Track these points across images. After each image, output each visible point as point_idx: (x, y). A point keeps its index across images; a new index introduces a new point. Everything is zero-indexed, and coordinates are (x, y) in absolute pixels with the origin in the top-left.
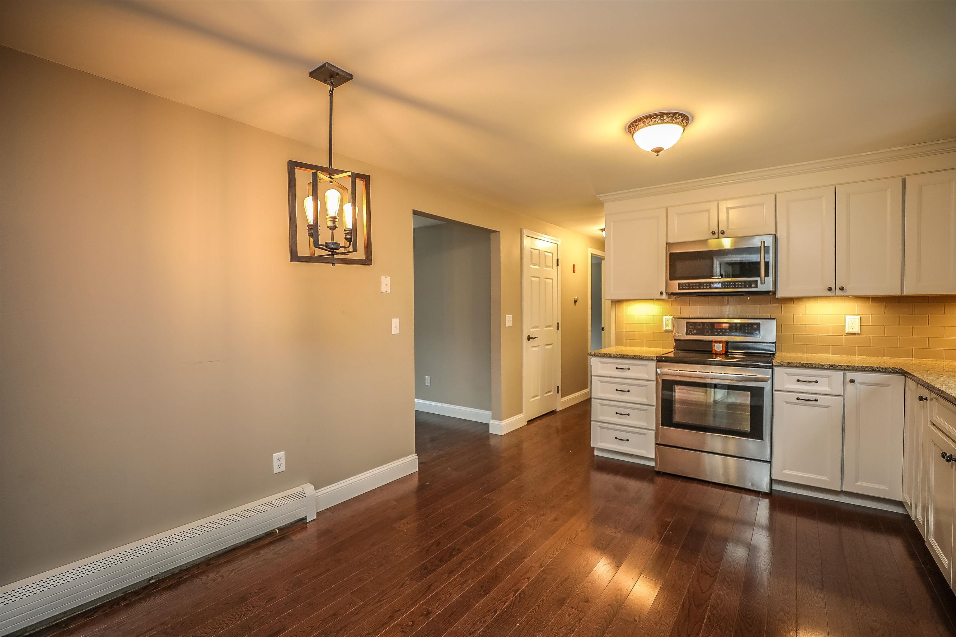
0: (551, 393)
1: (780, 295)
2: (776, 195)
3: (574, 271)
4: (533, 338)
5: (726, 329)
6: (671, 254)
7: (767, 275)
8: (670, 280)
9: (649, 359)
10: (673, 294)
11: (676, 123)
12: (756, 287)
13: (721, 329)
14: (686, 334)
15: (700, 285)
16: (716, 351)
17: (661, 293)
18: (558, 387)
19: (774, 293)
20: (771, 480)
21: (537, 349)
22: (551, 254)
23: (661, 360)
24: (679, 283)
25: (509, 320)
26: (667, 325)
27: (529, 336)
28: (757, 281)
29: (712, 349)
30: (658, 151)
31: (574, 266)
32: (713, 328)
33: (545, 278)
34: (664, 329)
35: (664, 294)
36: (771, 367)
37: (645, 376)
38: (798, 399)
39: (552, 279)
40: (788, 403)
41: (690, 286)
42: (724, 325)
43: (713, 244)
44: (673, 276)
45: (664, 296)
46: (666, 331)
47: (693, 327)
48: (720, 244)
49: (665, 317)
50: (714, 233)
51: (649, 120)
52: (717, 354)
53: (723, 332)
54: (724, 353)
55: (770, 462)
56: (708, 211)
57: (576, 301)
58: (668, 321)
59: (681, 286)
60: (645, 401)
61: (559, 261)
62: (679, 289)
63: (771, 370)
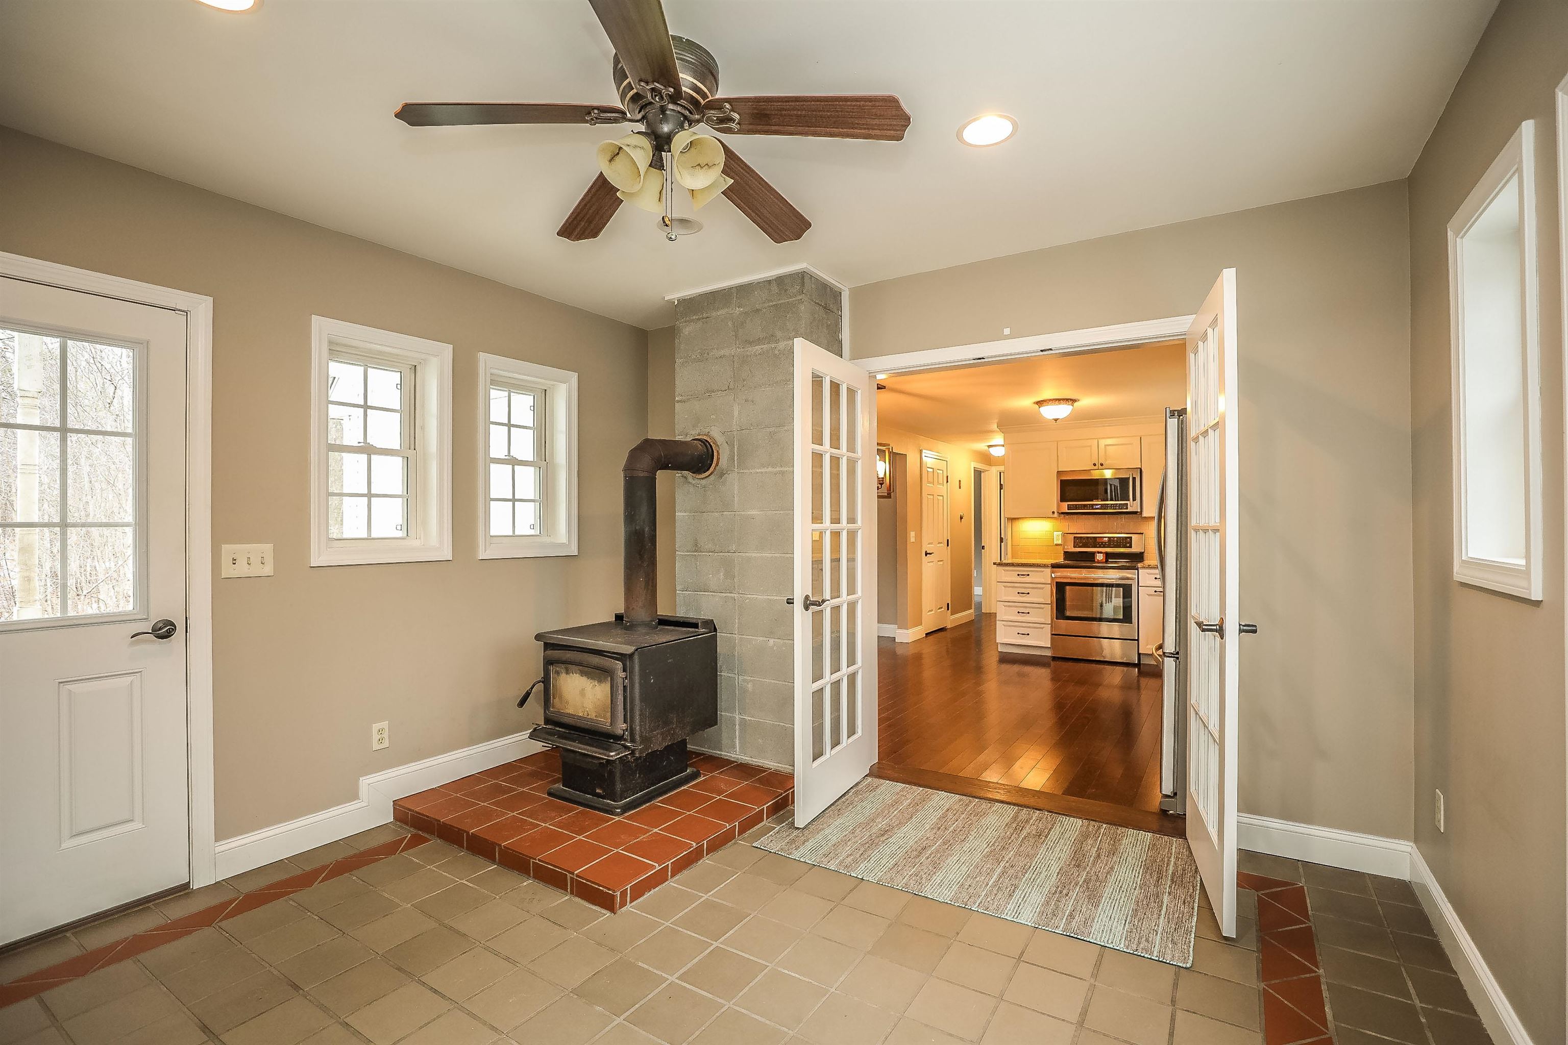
0: (943, 609)
1: (1145, 514)
2: (1141, 438)
3: (960, 488)
4: (930, 554)
5: (1105, 543)
6: (1061, 480)
7: (1134, 499)
8: (1061, 502)
9: (1045, 566)
10: (1063, 513)
11: (1068, 405)
12: (1127, 508)
13: (1102, 543)
14: (1074, 547)
15: (1085, 507)
16: (1098, 560)
17: (1053, 513)
18: (948, 604)
19: (1141, 512)
20: (1139, 654)
21: (932, 564)
22: (941, 472)
23: (1055, 566)
24: (1068, 505)
25: (912, 536)
26: (1057, 540)
27: (926, 551)
28: (1127, 504)
29: (1094, 559)
30: (1056, 420)
31: (960, 481)
32: (1095, 542)
33: (938, 496)
34: (1055, 543)
35: (1056, 513)
36: (1137, 569)
37: (1043, 581)
38: (1155, 591)
39: (943, 496)
40: (1149, 595)
41: (1076, 507)
42: (1104, 539)
43: (1096, 475)
44: (1063, 498)
45: (1056, 515)
46: (1057, 545)
47: (1079, 541)
48: (1102, 474)
49: (1055, 533)
50: (1095, 465)
51: (1051, 402)
52: (1099, 562)
53: (1103, 545)
54: (1104, 561)
55: (1138, 640)
56: (1090, 446)
57: (961, 518)
58: (1058, 536)
59: (1069, 507)
60: (1042, 600)
61: (949, 477)
62: (1068, 509)
63: (1137, 571)
